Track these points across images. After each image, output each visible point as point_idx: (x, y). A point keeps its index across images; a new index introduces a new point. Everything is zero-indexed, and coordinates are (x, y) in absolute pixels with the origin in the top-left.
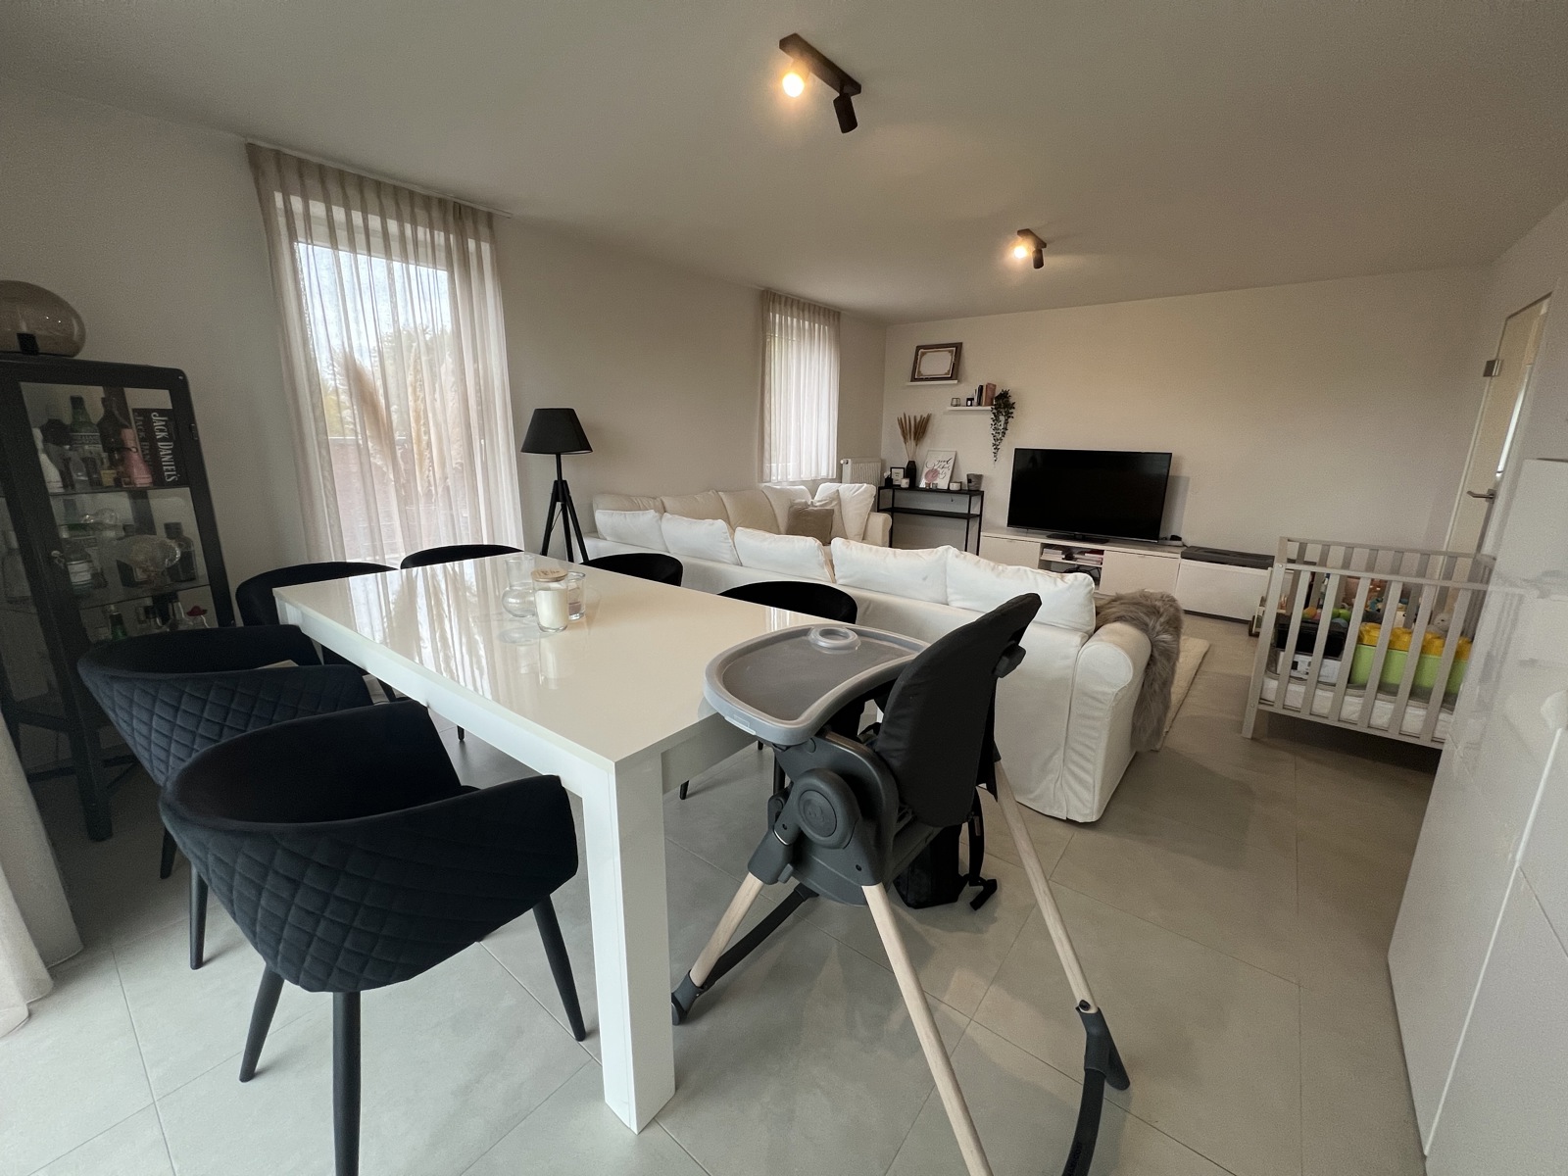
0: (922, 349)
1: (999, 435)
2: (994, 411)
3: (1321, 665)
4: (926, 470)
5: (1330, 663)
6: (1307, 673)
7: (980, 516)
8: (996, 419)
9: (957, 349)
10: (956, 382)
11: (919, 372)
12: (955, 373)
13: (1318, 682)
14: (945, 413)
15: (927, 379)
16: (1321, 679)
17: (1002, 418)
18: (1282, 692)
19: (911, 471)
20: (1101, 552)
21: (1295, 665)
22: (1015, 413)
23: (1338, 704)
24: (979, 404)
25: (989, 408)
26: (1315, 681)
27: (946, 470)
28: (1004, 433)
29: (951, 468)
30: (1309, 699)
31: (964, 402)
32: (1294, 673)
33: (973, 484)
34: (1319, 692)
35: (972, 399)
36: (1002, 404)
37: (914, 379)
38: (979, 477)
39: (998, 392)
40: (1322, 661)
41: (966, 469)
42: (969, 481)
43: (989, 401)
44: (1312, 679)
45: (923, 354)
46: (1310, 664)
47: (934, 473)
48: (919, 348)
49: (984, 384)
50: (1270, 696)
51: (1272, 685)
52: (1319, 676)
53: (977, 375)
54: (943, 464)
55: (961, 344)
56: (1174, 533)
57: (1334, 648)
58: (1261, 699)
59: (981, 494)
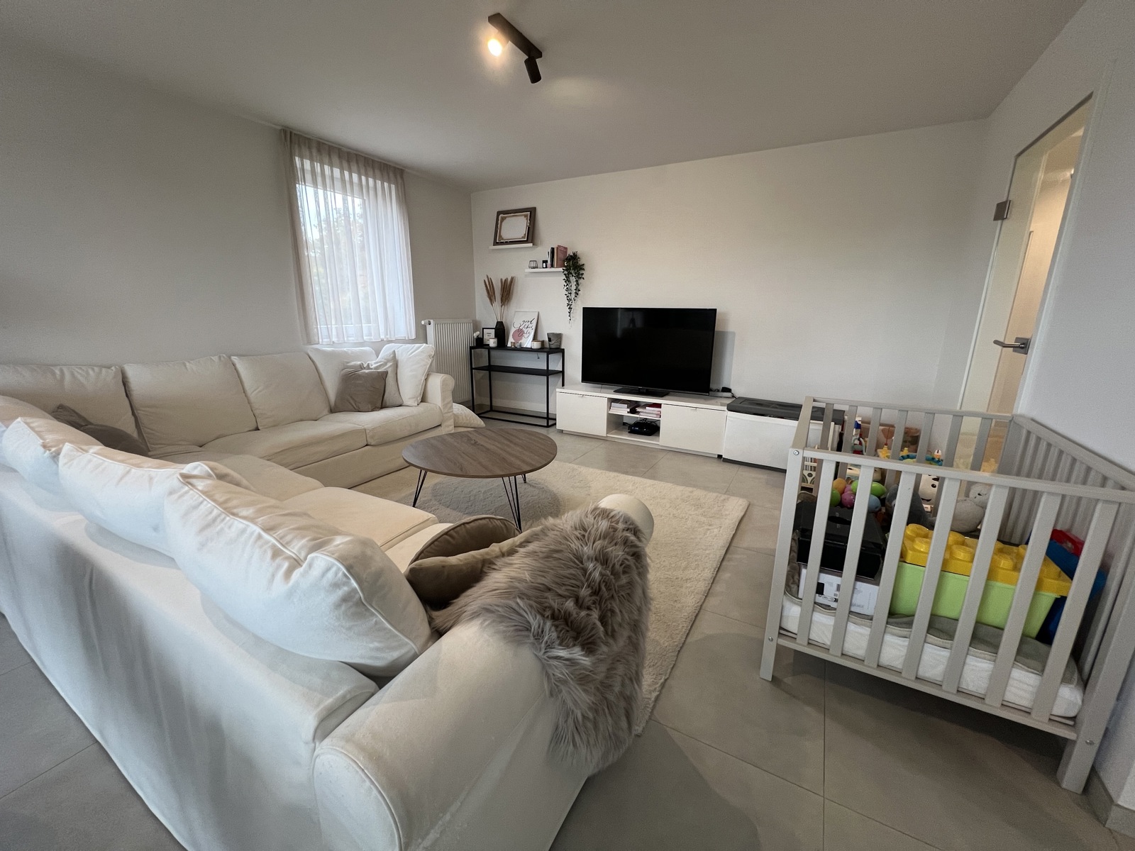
0: (503, 214)
1: (573, 294)
2: (566, 272)
3: (854, 588)
4: (512, 331)
5: (865, 588)
6: (836, 600)
7: (563, 372)
8: (567, 280)
9: (532, 212)
10: (531, 245)
11: (500, 236)
12: (531, 236)
13: (851, 612)
14: (526, 276)
15: (507, 243)
16: (853, 609)
17: (573, 279)
18: (806, 622)
19: (501, 331)
20: (659, 406)
21: (820, 589)
22: (586, 274)
23: (876, 644)
24: (552, 266)
25: (561, 269)
26: (848, 612)
27: (530, 330)
28: (577, 294)
29: (534, 327)
30: (840, 633)
31: (540, 264)
32: (820, 599)
33: (553, 342)
34: (852, 627)
35: (545, 262)
36: (573, 266)
37: (496, 243)
38: (559, 336)
39: (570, 253)
40: (854, 585)
41: (547, 329)
42: (550, 340)
43: (560, 262)
44: (843, 609)
45: (503, 219)
46: (838, 587)
47: (520, 333)
48: (499, 213)
49: (555, 246)
50: (792, 625)
51: (793, 613)
52: (851, 605)
53: (551, 237)
54: (527, 324)
55: (535, 209)
56: (725, 385)
57: (870, 568)
58: (781, 628)
59: (563, 351)
